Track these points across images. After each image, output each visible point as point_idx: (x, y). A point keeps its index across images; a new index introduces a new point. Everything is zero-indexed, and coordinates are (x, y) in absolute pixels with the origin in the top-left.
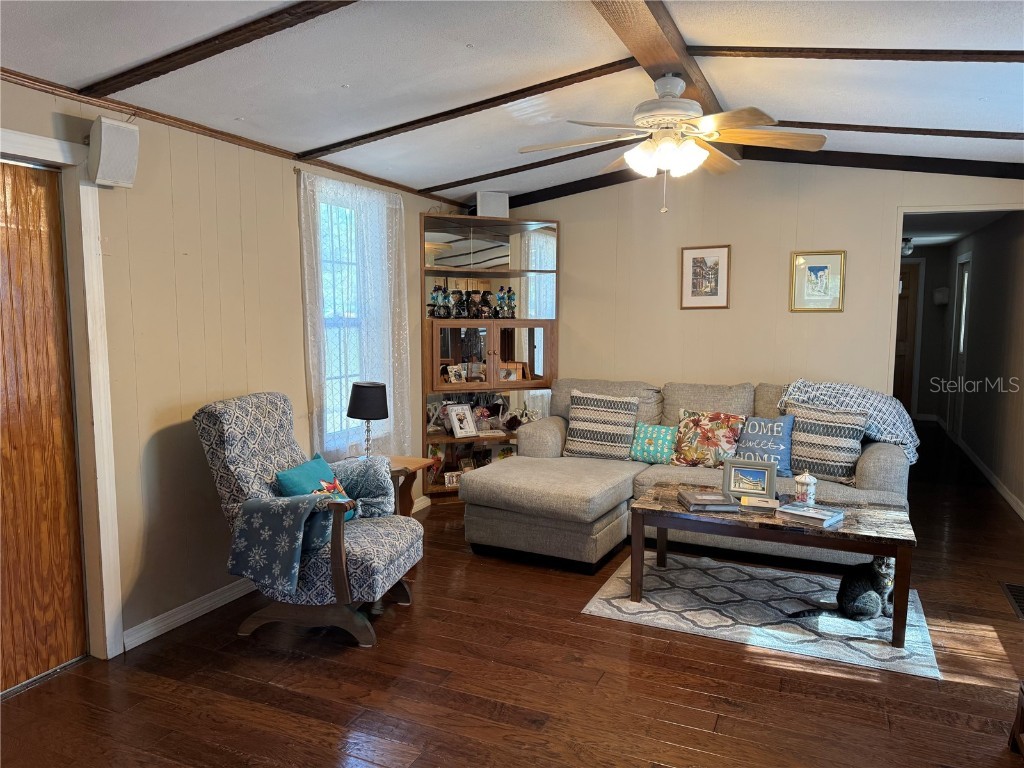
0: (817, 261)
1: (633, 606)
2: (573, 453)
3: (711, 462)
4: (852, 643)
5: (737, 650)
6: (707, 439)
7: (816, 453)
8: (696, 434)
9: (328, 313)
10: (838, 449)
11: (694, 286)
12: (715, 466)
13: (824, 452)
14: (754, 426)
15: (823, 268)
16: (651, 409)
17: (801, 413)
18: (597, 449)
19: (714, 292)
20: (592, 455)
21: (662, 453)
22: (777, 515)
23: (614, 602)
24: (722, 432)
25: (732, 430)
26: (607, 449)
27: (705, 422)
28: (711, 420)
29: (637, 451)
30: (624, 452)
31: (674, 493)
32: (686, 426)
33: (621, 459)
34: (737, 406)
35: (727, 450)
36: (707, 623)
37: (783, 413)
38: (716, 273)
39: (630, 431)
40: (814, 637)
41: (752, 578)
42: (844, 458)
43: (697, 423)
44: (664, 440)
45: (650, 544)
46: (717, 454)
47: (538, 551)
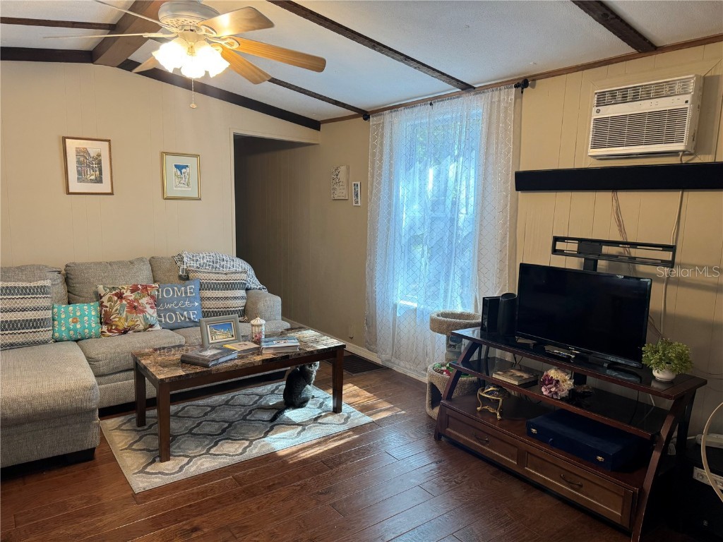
0: (181, 161)
3: (141, 327)
6: (134, 308)
7: (220, 304)
8: (122, 306)
10: (235, 298)
11: (79, 173)
12: (145, 330)
13: (226, 302)
14: (168, 292)
15: (186, 167)
17: (204, 277)
18: (17, 339)
19: (99, 180)
20: (12, 346)
21: (90, 328)
22: (264, 352)
23: (148, 470)
24: (144, 300)
25: (152, 297)
26: (31, 336)
27: (127, 294)
28: (132, 291)
29: (61, 331)
30: (48, 336)
32: (110, 300)
33: (45, 342)
34: (144, 276)
35: (151, 313)
36: (231, 453)
37: (187, 278)
38: (100, 163)
39: (49, 314)
40: (300, 428)
42: (240, 304)
43: (120, 296)
44: (90, 316)
46: (146, 319)
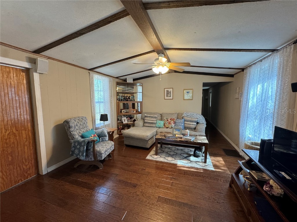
0: (188, 91)
1: (156, 157)
2: (145, 126)
3: (170, 127)
4: (197, 163)
5: (175, 165)
6: (169, 123)
7: (189, 125)
8: (167, 122)
9: (96, 100)
10: (193, 125)
11: (167, 95)
12: (171, 128)
13: (190, 125)
14: (178, 121)
15: (189, 92)
16: (160, 118)
17: (186, 118)
18: (149, 125)
19: (170, 96)
20: (149, 126)
21: (162, 126)
22: (183, 138)
23: (152, 156)
24: (172, 122)
25: (174, 121)
26: (151, 125)
27: (169, 120)
28: (170, 120)
29: (157, 125)
30: (154, 126)
31: (164, 134)
32: (166, 121)
33: (154, 127)
34: (175, 117)
35: (173, 125)
36: (170, 160)
37: (183, 118)
38: (170, 93)
39: (156, 122)
40: (190, 162)
41: (178, 149)
42: (194, 126)
43: (168, 120)
44: (162, 123)
45: (159, 143)
46: (171, 126)
47: (138, 146)
